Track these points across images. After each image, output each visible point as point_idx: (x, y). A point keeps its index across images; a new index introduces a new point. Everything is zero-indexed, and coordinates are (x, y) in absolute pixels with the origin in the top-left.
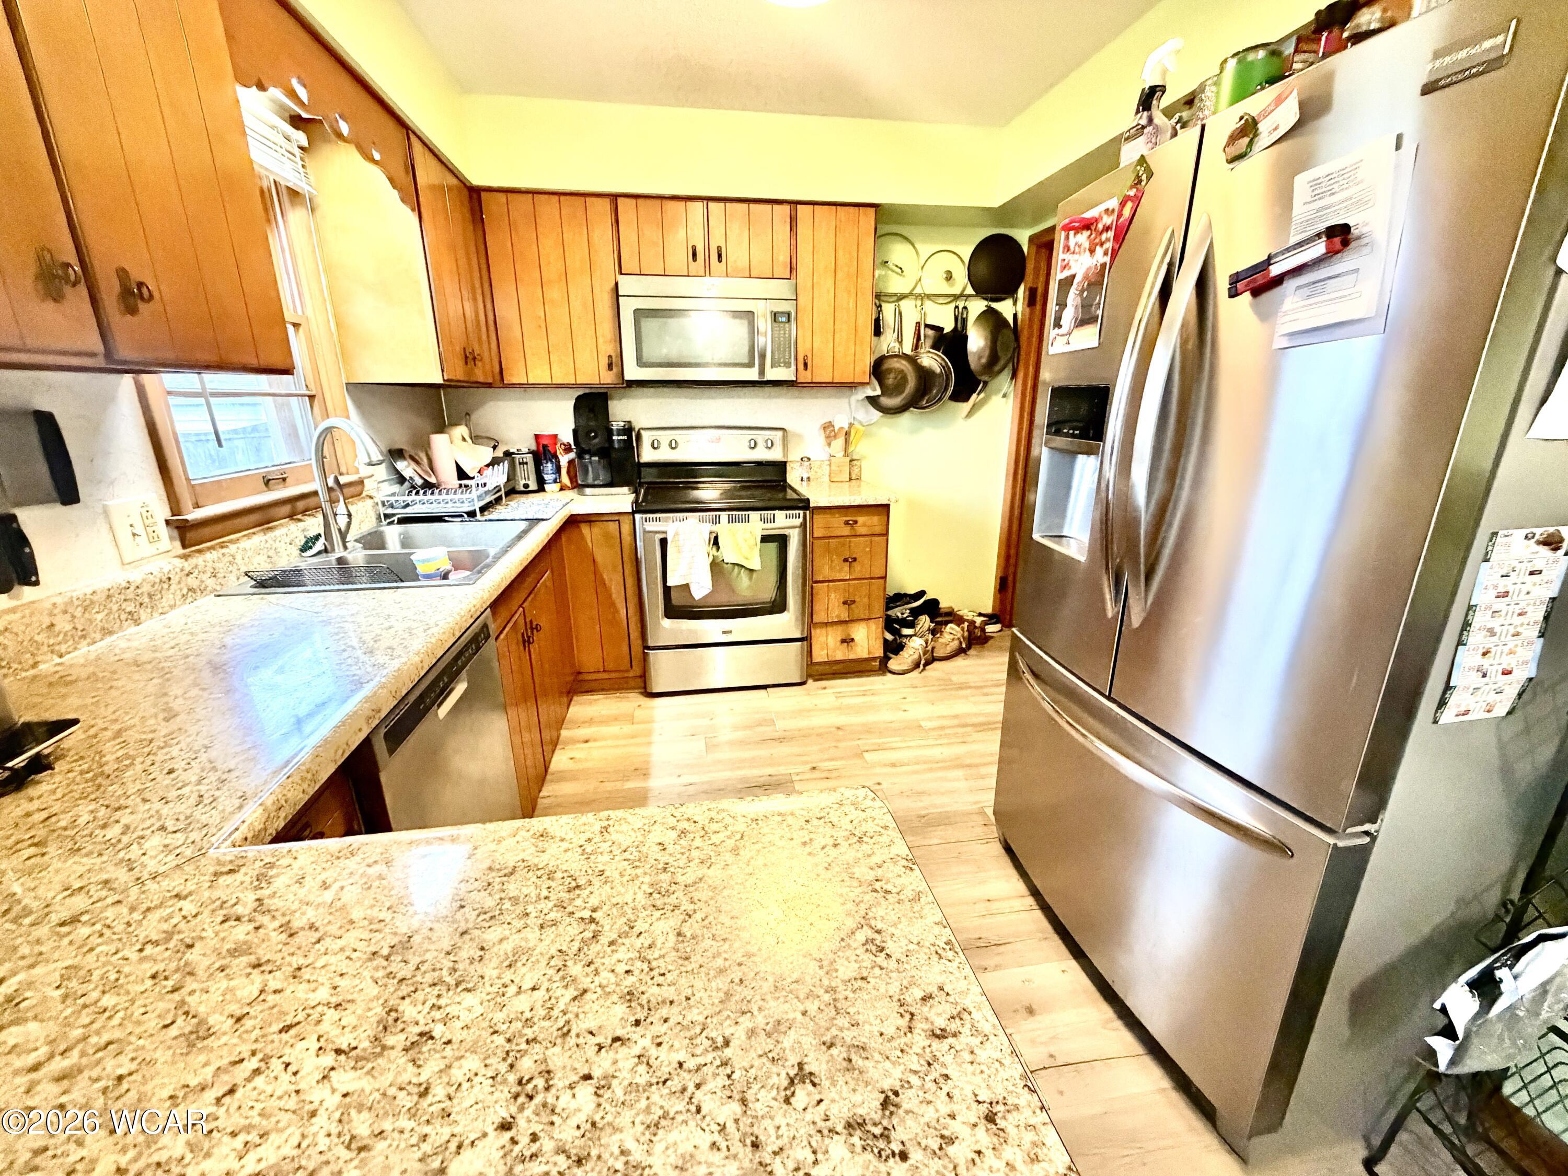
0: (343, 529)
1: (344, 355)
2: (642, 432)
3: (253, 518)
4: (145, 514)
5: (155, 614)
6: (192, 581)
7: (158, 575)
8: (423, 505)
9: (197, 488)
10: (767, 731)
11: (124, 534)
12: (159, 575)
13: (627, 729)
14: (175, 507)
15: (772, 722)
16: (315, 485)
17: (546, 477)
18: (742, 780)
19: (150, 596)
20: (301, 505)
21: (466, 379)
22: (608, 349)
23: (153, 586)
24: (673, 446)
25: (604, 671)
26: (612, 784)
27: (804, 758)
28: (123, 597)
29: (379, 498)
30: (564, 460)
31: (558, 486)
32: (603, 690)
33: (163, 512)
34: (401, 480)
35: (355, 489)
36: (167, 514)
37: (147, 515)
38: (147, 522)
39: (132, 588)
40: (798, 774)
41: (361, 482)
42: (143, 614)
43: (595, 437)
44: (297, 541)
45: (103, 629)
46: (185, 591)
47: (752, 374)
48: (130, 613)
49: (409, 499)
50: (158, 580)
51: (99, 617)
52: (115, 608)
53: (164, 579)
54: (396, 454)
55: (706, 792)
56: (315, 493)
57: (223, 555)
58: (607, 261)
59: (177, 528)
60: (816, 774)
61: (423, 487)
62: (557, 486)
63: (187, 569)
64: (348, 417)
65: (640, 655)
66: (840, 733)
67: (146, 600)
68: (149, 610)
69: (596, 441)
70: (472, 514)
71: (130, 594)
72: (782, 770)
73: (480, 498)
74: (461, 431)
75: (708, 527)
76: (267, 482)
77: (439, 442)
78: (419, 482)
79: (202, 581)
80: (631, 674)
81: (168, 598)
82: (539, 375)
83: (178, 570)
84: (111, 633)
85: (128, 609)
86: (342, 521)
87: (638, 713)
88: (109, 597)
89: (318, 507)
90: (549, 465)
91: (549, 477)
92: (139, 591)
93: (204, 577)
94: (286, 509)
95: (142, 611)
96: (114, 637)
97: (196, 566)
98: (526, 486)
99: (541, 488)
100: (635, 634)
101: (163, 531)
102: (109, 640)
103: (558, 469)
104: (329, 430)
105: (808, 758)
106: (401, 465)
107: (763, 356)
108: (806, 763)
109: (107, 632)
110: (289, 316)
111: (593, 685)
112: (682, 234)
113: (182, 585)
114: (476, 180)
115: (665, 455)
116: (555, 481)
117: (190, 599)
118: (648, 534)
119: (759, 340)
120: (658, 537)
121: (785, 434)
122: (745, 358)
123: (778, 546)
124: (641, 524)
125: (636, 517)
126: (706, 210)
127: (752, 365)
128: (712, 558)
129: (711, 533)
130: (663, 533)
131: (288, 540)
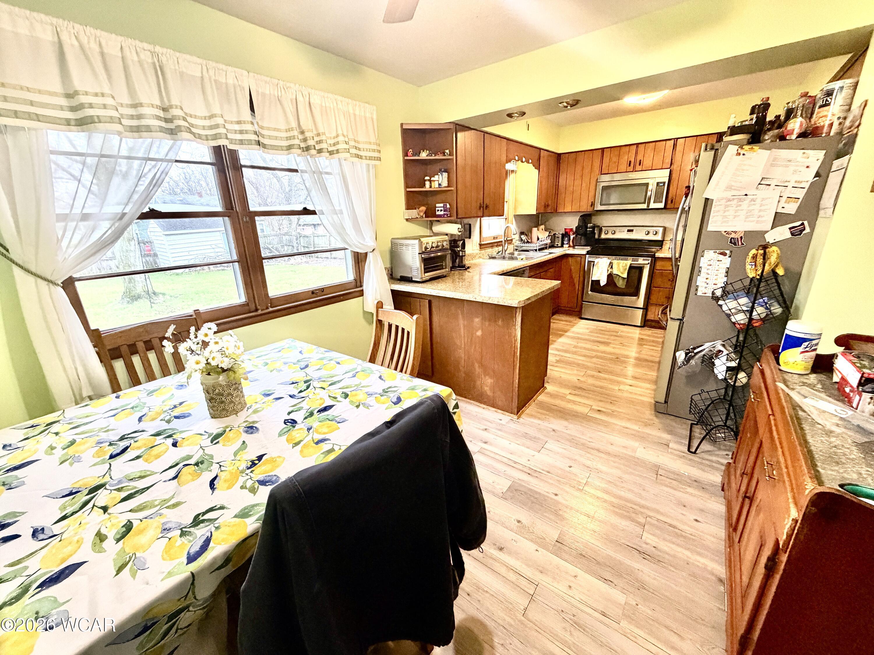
1: (515, 209)
2: (602, 227)
3: (491, 245)
8: (526, 246)
9: (483, 239)
14: (480, 242)
16: (503, 240)
17: (565, 242)
19: (475, 256)
20: (499, 244)
21: (545, 212)
22: (591, 200)
24: (614, 233)
25: (568, 307)
28: (472, 255)
29: (516, 244)
30: (572, 237)
33: (478, 242)
34: (522, 240)
35: (510, 242)
38: (476, 243)
41: (512, 240)
43: (581, 229)
44: (497, 251)
47: (644, 206)
49: (522, 245)
54: (522, 233)
56: (502, 241)
57: (486, 251)
58: (597, 170)
59: (480, 245)
62: (567, 246)
63: (480, 253)
64: (512, 224)
65: (580, 303)
70: (536, 250)
73: (539, 246)
74: (543, 227)
76: (494, 238)
77: (535, 230)
78: (526, 241)
80: (576, 310)
82: (568, 209)
86: (506, 248)
88: (470, 255)
89: (502, 245)
90: (567, 238)
93: (482, 254)
94: (497, 244)
95: (473, 258)
98: (557, 245)
99: (562, 246)
100: (580, 295)
103: (569, 240)
104: (508, 227)
106: (522, 236)
107: (650, 199)
110: (505, 200)
111: (563, 311)
112: (626, 157)
115: (610, 236)
116: (567, 244)
118: (589, 262)
119: (649, 193)
120: (592, 263)
121: (665, 229)
122: (643, 201)
123: (638, 271)
124: (588, 258)
125: (587, 256)
126: (637, 147)
127: (644, 203)
128: (609, 272)
129: (611, 263)
130: (594, 262)
131: (495, 251)
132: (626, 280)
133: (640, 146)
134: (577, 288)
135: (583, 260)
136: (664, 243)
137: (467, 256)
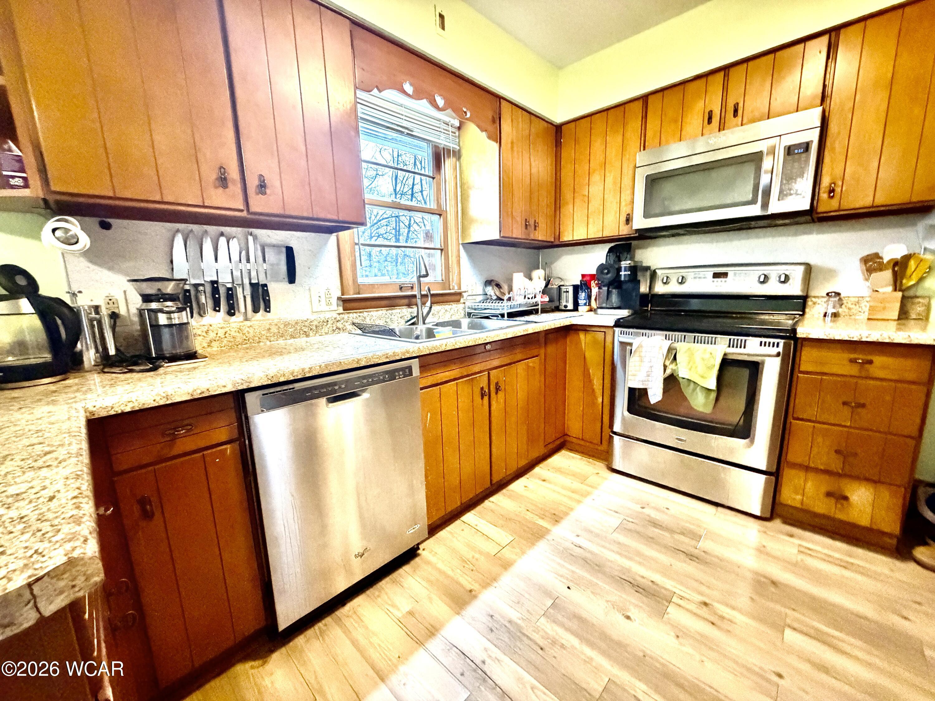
0: (424, 315)
1: (463, 231)
2: (657, 271)
4: (327, 293)
5: (317, 335)
6: (339, 325)
9: (361, 286)
10: (686, 543)
11: (315, 299)
12: (323, 319)
13: (577, 485)
14: (344, 292)
15: (697, 537)
17: (580, 302)
18: (625, 570)
19: (316, 327)
20: (410, 300)
21: (524, 237)
22: (625, 210)
23: (319, 323)
24: (682, 282)
25: (582, 439)
26: (532, 515)
27: (703, 589)
28: (303, 324)
30: (593, 291)
31: (587, 308)
32: (583, 453)
33: (337, 293)
36: (339, 294)
37: (328, 293)
38: (327, 296)
39: (308, 322)
40: (682, 598)
41: (459, 294)
42: (311, 334)
43: (607, 274)
44: (406, 317)
45: (291, 335)
46: (335, 328)
47: (755, 210)
48: (305, 332)
50: (322, 321)
51: (290, 330)
52: (299, 328)
53: (325, 321)
54: (488, 282)
55: (585, 560)
57: (359, 316)
58: (635, 145)
59: (343, 301)
60: (704, 611)
61: (496, 300)
63: (338, 319)
65: (607, 437)
66: (773, 589)
67: (314, 328)
68: (314, 333)
69: (609, 275)
70: (503, 316)
71: (307, 324)
72: (669, 584)
75: (668, 343)
76: (401, 288)
77: (520, 277)
78: (495, 297)
79: (345, 326)
80: (600, 448)
81: (325, 329)
82: (580, 234)
83: (333, 318)
84: (294, 338)
85: (305, 330)
86: (426, 310)
87: (593, 479)
88: (296, 323)
90: (584, 294)
91: (581, 302)
92: (312, 323)
93: (346, 324)
94: (406, 301)
95: (311, 332)
96: (296, 340)
97: (343, 319)
98: (566, 306)
100: (606, 419)
101: (334, 301)
102: (293, 340)
103: (589, 297)
105: (707, 591)
107: (768, 190)
108: (701, 593)
109: (292, 337)
111: (577, 448)
112: (700, 106)
113: (334, 325)
114: (558, 119)
115: (674, 288)
117: (336, 332)
118: (623, 344)
119: (765, 180)
120: (628, 348)
121: (809, 269)
122: (750, 197)
123: (745, 373)
124: (620, 336)
125: (617, 330)
126: (726, 76)
127: (753, 202)
128: (668, 372)
129: (670, 349)
130: (631, 344)
131: (400, 316)
132: (713, 395)
133: (733, 71)
134: (600, 400)
135: (609, 339)
136: (809, 303)
137: (282, 326)
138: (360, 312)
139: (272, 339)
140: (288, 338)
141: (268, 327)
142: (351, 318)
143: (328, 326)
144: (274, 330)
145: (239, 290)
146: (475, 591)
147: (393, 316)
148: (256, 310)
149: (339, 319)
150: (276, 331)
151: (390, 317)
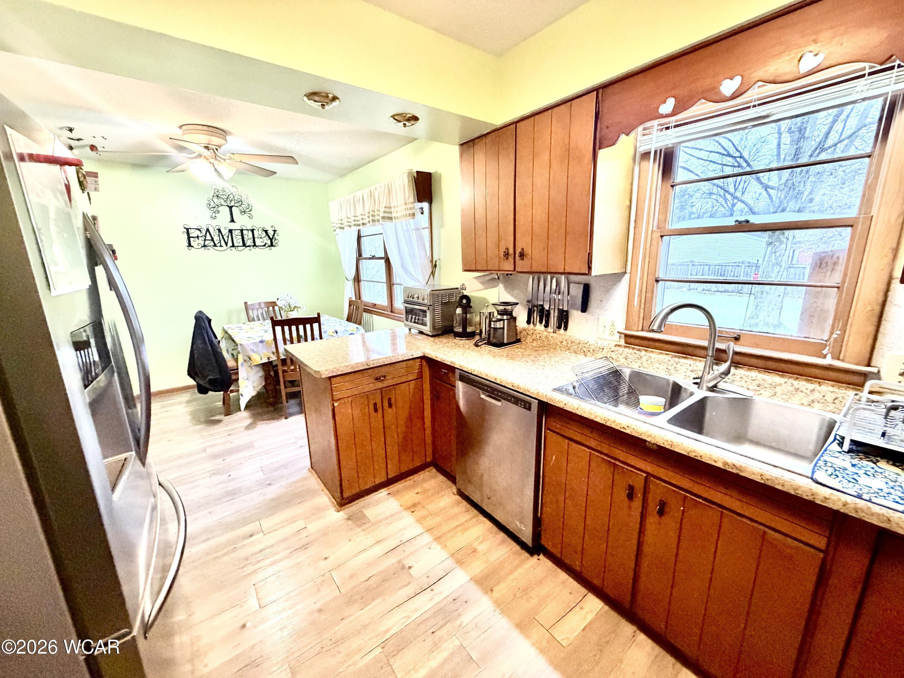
4: (611, 324)
7: (599, 345)
19: (593, 350)
37: (613, 324)
38: (611, 327)
39: (588, 344)
42: (589, 354)
52: (580, 347)
59: (623, 334)
67: (591, 351)
71: (587, 346)
93: (620, 356)
97: (618, 350)
101: (617, 333)
131: (691, 368)
137: (570, 342)
138: (639, 350)
139: (562, 349)
140: (572, 352)
141: (561, 340)
142: (626, 353)
143: (603, 353)
144: (565, 343)
145: (552, 312)
146: (492, 594)
147: (679, 366)
148: (559, 327)
149: (614, 350)
150: (566, 345)
151: (675, 365)
